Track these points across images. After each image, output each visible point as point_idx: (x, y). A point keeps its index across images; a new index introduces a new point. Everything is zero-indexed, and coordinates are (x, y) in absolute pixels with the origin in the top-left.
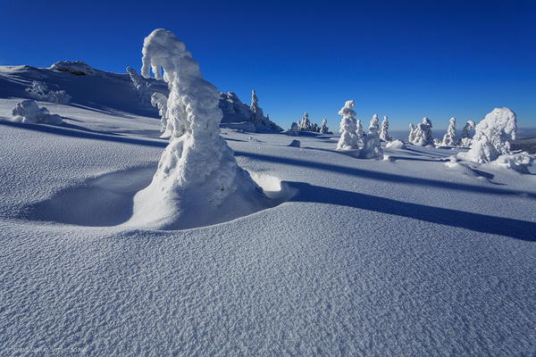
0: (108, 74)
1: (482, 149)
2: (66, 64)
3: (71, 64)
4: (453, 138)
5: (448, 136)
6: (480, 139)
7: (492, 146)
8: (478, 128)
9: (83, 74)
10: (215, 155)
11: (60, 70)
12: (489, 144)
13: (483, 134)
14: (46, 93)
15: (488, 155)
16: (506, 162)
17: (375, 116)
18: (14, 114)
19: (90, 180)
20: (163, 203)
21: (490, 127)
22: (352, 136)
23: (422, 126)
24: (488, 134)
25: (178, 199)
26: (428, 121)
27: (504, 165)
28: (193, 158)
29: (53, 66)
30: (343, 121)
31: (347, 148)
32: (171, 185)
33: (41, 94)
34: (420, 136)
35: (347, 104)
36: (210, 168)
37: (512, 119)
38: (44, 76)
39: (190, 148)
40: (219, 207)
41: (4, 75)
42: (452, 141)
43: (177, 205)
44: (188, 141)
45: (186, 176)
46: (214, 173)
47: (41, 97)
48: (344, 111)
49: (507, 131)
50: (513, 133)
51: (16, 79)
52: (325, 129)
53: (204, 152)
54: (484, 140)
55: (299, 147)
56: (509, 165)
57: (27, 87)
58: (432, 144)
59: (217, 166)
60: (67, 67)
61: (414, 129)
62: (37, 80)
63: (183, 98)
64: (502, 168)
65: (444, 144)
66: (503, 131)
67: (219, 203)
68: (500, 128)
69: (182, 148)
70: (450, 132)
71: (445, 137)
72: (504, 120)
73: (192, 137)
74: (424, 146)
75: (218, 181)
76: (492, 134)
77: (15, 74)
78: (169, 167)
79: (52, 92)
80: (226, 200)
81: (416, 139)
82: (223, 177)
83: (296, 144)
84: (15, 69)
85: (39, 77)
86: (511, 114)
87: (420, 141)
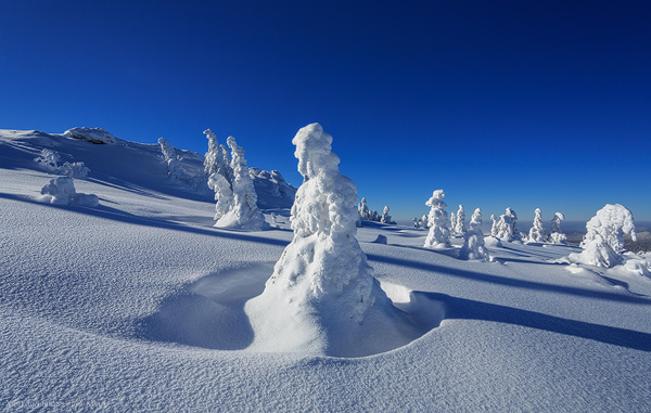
0: (131, 144)
1: (599, 250)
2: (83, 131)
3: (89, 131)
4: (541, 232)
5: (535, 230)
6: (594, 238)
7: (609, 247)
8: (590, 226)
9: (102, 143)
10: (353, 260)
11: (74, 137)
12: (606, 244)
13: (597, 233)
14: (59, 164)
15: (606, 258)
16: (637, 267)
17: (478, 210)
18: (43, 193)
19: (188, 285)
20: (298, 319)
21: (604, 225)
22: (443, 231)
23: (505, 218)
24: (603, 233)
25: (316, 314)
26: (512, 212)
27: (636, 271)
28: (331, 262)
29: (66, 132)
30: (432, 213)
31: (440, 246)
32: (304, 295)
33: (53, 165)
34: (504, 229)
35: (436, 194)
36: (349, 276)
37: (629, 218)
38: (56, 144)
39: (326, 252)
40: (361, 324)
41: (8, 141)
42: (539, 236)
43: (318, 322)
44: (324, 244)
45: (323, 285)
46: (353, 281)
47: (52, 168)
48: (433, 201)
49: (625, 230)
50: (633, 233)
51: (22, 147)
52: (387, 219)
53: (342, 256)
54: (598, 240)
55: (385, 243)
56: (641, 271)
57: (37, 157)
58: (519, 239)
59: (356, 274)
60: (83, 134)
61: (497, 222)
62: (49, 148)
63: (329, 195)
64: (633, 274)
65: (532, 240)
66: (620, 230)
67: (360, 319)
68: (616, 227)
69: (313, 251)
70: (537, 225)
71: (531, 231)
72: (620, 219)
73: (329, 238)
74: (510, 241)
75: (358, 291)
76: (608, 233)
77: (20, 140)
78: (296, 273)
79: (67, 163)
80: (366, 314)
81: (500, 233)
82: (363, 287)
83: (381, 240)
84: (20, 134)
85: (49, 145)
86: (626, 212)
87: (506, 235)
